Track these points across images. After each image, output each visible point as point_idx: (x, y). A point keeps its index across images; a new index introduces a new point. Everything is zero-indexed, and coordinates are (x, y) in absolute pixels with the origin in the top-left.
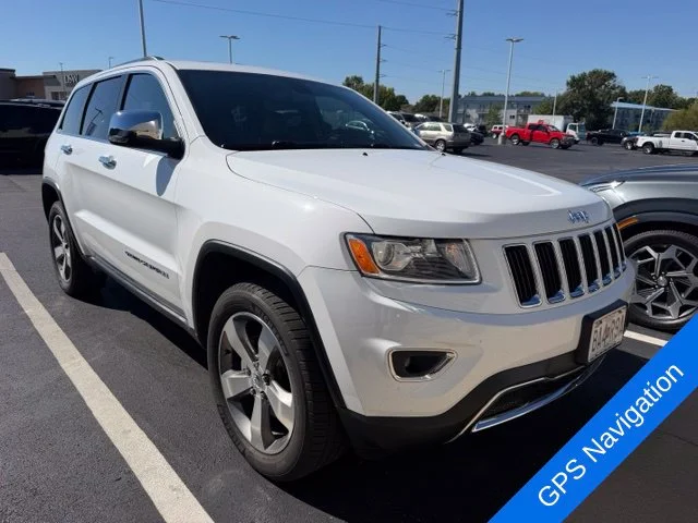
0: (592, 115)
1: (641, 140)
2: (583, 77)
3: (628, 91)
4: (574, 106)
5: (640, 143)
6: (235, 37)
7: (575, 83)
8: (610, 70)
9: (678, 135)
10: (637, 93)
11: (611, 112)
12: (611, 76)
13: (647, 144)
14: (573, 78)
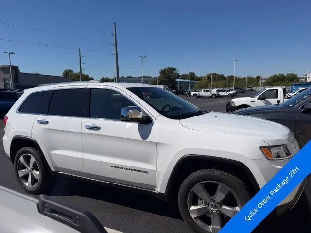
0: (170, 84)
1: (193, 93)
2: (165, 70)
3: (180, 74)
4: (163, 81)
5: (192, 94)
6: (12, 53)
7: (163, 72)
8: (174, 67)
9: (204, 91)
10: (183, 75)
11: (177, 83)
12: (175, 69)
13: (195, 94)
14: (162, 70)
